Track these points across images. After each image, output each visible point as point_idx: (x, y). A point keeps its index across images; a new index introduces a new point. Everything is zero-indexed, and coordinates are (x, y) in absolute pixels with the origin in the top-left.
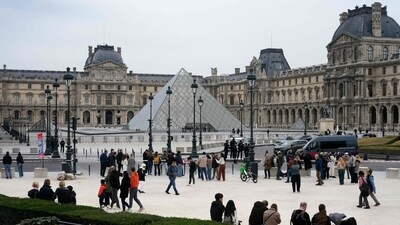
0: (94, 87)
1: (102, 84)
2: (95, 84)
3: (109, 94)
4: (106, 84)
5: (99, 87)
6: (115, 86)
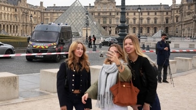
0: (96, 14)
1: (101, 12)
2: (97, 12)
3: (105, 18)
4: (103, 12)
5: (99, 14)
6: (108, 13)
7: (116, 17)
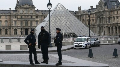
0: (19, 17)
1: (23, 15)
2: (19, 15)
3: (27, 20)
4: (25, 16)
5: (22, 17)
6: (29, 16)
7: (36, 20)
